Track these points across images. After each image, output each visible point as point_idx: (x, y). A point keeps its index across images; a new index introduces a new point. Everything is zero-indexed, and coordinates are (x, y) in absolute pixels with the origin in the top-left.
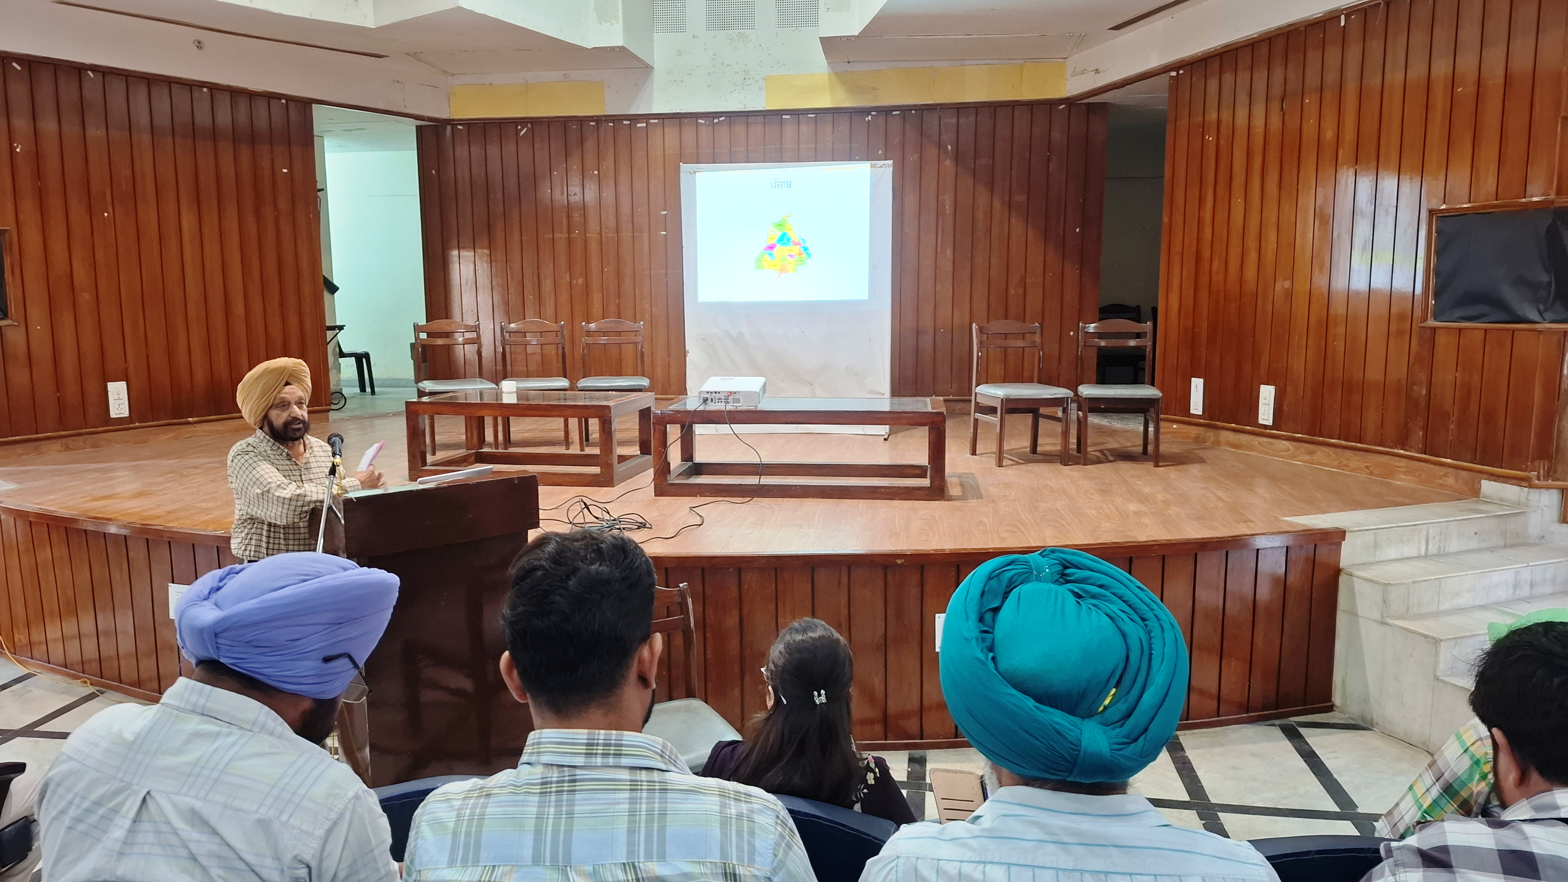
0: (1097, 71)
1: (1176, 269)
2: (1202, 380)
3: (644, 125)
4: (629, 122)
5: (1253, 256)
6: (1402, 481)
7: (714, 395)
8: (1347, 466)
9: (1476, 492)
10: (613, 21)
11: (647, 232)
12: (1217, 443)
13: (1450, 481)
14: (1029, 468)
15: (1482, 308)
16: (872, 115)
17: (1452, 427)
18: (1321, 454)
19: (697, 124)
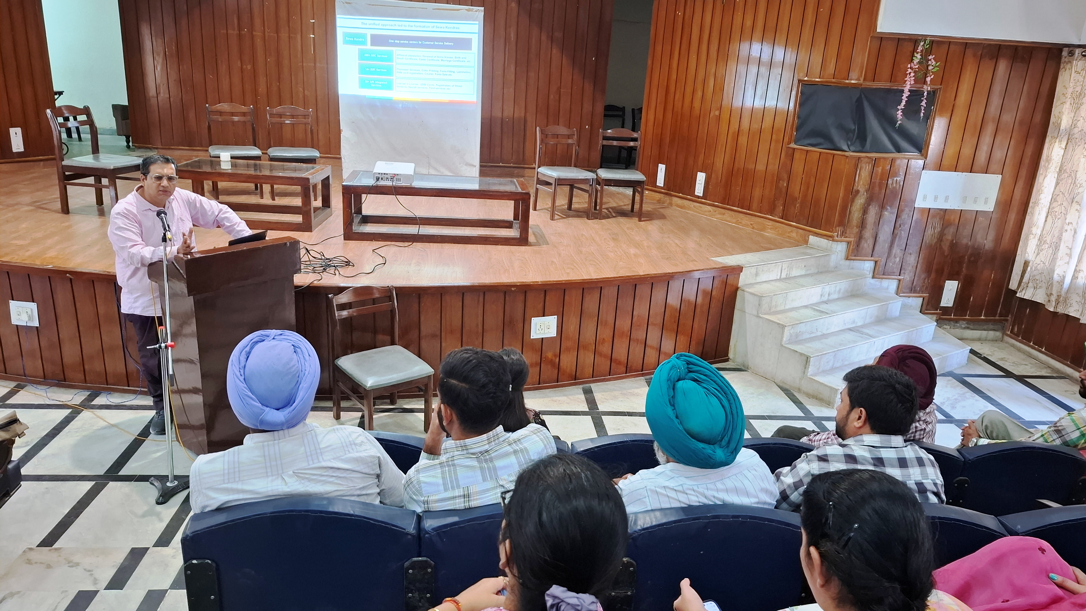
1: (654, 95)
2: (664, 166)
5: (699, 94)
6: (769, 234)
7: (383, 175)
8: (741, 223)
9: (806, 242)
11: (300, 33)
12: (671, 204)
13: (794, 235)
14: (570, 221)
15: (819, 140)
17: (798, 205)
18: (728, 215)
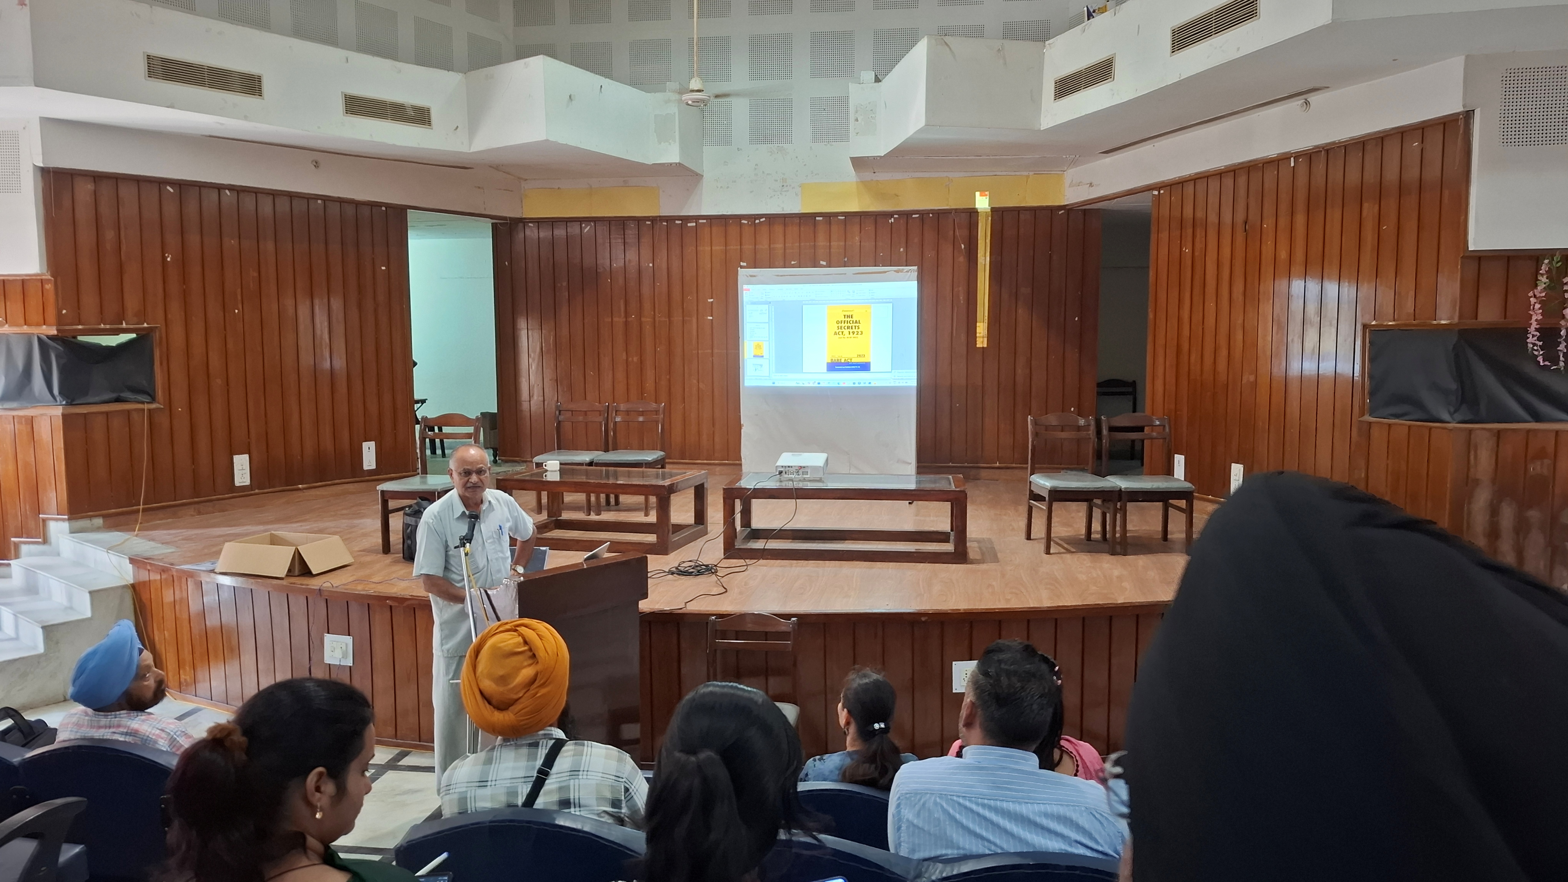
0: (1091, 185)
1: (1160, 359)
2: (1183, 457)
3: (694, 224)
4: (680, 222)
5: (1224, 352)
10: (670, 141)
11: (695, 316)
15: (1405, 408)
16: (894, 218)
19: (741, 225)
